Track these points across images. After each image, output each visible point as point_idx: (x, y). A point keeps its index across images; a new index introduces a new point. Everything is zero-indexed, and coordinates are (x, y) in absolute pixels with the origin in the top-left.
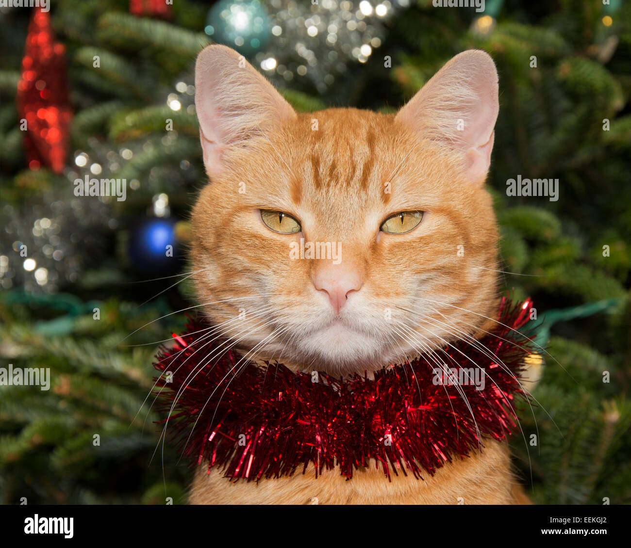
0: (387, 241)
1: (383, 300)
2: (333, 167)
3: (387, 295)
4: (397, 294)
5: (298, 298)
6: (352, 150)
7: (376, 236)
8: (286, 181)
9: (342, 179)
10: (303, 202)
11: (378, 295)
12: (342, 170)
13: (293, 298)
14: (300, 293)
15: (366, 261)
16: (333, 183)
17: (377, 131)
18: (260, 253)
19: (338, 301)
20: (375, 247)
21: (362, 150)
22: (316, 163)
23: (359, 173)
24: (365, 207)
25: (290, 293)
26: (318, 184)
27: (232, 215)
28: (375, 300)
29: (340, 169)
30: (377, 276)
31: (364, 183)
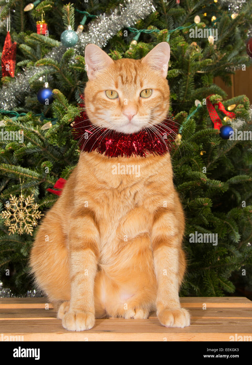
0: (143, 100)
1: (142, 117)
2: (127, 78)
3: (143, 115)
4: (146, 115)
5: (119, 117)
6: (131, 73)
7: (139, 98)
8: (113, 82)
9: (129, 81)
10: (119, 88)
11: (141, 115)
12: (129, 79)
13: (117, 117)
14: (119, 116)
15: (137, 106)
16: (127, 83)
17: (137, 66)
18: (105, 105)
19: (130, 118)
20: (139, 102)
21: (134, 72)
22: (122, 77)
23: (133, 79)
24: (136, 89)
25: (116, 116)
26: (123, 83)
27: (97, 93)
28: (141, 117)
29: (129, 78)
30: (140, 110)
31: (135, 82)
